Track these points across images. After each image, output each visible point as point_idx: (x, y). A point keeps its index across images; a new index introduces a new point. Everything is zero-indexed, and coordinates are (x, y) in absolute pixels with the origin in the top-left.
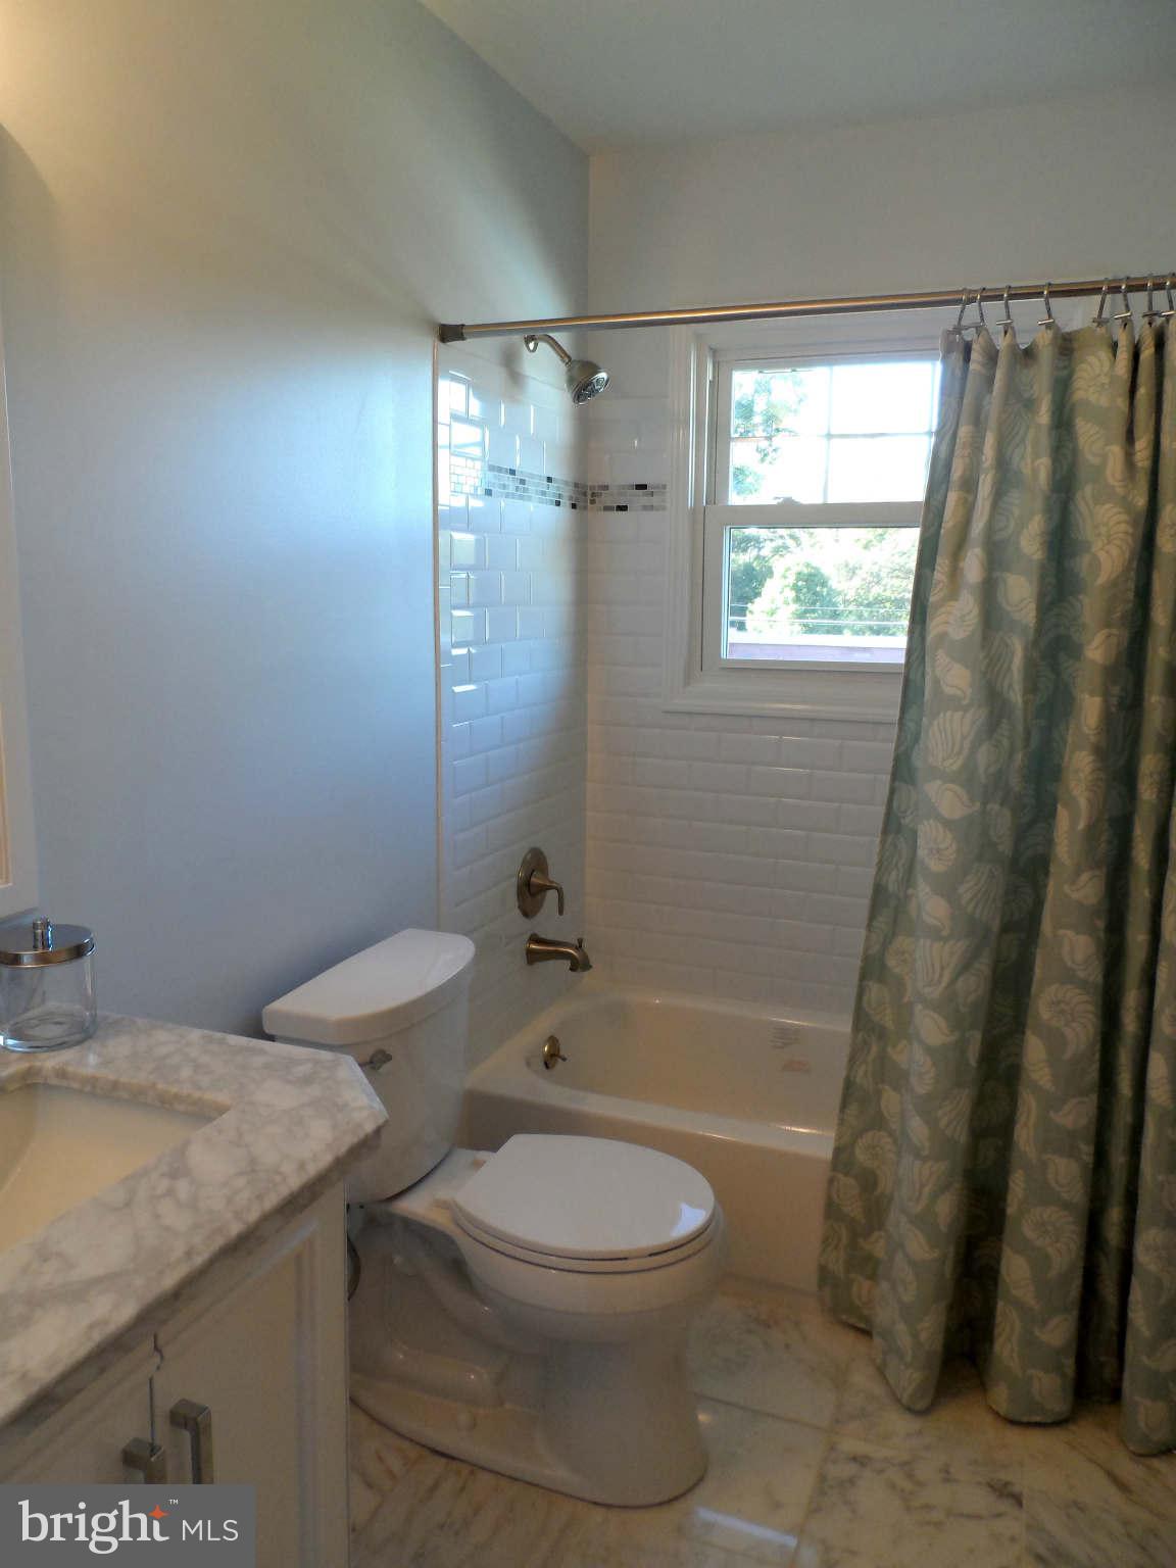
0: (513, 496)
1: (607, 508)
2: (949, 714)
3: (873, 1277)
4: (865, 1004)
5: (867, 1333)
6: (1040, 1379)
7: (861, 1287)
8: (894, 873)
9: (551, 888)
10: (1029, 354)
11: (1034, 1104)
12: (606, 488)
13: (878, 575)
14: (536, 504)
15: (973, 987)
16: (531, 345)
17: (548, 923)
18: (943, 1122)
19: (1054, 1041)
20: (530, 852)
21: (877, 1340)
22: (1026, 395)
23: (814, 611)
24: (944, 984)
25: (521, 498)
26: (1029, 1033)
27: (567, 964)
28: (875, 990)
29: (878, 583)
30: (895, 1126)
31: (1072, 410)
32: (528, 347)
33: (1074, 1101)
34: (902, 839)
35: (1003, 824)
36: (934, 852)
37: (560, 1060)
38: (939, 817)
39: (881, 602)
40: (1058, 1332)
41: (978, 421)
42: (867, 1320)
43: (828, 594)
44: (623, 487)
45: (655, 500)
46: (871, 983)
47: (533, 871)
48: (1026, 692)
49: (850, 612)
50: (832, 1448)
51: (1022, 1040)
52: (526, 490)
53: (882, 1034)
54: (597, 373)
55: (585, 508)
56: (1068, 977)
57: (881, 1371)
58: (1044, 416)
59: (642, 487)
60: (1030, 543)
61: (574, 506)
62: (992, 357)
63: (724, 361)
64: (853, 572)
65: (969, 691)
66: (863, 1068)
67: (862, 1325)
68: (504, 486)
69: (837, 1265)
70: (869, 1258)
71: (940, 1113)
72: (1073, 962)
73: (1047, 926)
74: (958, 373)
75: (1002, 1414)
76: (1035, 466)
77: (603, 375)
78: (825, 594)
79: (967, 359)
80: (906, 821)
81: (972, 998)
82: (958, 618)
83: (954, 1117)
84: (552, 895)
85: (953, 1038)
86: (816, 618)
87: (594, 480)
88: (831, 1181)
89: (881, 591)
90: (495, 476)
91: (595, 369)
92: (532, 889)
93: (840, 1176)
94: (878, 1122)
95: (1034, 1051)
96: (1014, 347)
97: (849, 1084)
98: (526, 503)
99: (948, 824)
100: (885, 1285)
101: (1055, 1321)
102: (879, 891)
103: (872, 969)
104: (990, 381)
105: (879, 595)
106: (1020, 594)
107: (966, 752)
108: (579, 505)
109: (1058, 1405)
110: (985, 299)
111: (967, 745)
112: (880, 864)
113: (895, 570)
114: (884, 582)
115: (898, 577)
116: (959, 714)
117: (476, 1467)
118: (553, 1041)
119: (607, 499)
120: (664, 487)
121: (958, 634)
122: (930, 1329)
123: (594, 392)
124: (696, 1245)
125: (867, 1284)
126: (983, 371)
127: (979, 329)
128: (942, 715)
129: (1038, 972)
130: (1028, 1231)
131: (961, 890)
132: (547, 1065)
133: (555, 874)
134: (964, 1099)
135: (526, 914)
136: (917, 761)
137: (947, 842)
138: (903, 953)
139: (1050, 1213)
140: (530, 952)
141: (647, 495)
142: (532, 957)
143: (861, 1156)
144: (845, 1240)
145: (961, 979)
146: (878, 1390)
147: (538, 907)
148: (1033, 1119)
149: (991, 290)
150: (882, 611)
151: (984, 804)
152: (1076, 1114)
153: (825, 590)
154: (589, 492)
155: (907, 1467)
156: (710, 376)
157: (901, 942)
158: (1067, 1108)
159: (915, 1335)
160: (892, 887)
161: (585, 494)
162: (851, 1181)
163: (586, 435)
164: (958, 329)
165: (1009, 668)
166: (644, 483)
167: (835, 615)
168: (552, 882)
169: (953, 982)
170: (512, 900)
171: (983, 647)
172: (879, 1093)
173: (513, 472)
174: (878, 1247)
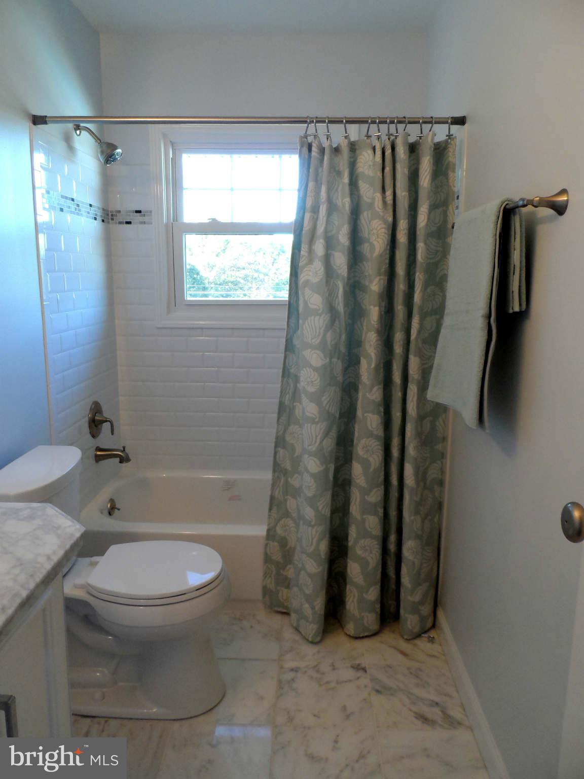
0: (74, 213)
1: (120, 223)
2: (313, 318)
3: (288, 587)
4: (278, 460)
5: (287, 614)
6: (368, 617)
7: (284, 593)
8: (287, 396)
9: (106, 421)
10: (337, 150)
11: (358, 494)
12: (119, 212)
13: (224, 270)
14: (84, 218)
15: (329, 444)
16: (78, 132)
17: (105, 439)
18: (320, 508)
19: (365, 463)
20: (93, 404)
21: (293, 615)
22: (337, 169)
23: (194, 287)
24: (317, 444)
25: (78, 214)
26: (353, 462)
27: (118, 460)
28: (281, 451)
29: (224, 273)
30: (294, 515)
31: (357, 177)
32: (76, 133)
33: (375, 490)
34: (290, 380)
35: (339, 366)
36: (310, 383)
37: (116, 510)
38: (311, 366)
39: (226, 283)
40: (373, 594)
41: (317, 181)
42: (286, 607)
43: (200, 278)
44: (129, 211)
45: (146, 219)
46: (279, 449)
47: (96, 413)
48: (345, 307)
49: (212, 288)
50: (282, 668)
51: (351, 466)
52: (79, 210)
53: (285, 472)
54: (116, 149)
55: (108, 222)
56: (370, 434)
57: (297, 629)
58: (346, 180)
59: (139, 212)
60: (343, 238)
61: (103, 221)
62: (322, 151)
63: (177, 148)
64: (212, 267)
65: (321, 306)
66: (278, 489)
67: (285, 611)
68: (69, 207)
69: (271, 585)
70: (286, 578)
71: (319, 504)
72: (372, 427)
73: (359, 413)
74: (307, 156)
75: (351, 635)
76: (345, 203)
77: (119, 151)
78: (199, 278)
79: (310, 150)
80: (292, 371)
81: (329, 449)
82: (314, 273)
83: (324, 505)
84: (106, 426)
85: (322, 468)
86: (194, 291)
87: (112, 208)
88: (266, 545)
89: (226, 277)
90: (65, 202)
91: (115, 148)
92: (96, 423)
93: (271, 542)
94: (287, 514)
95: (357, 470)
96: (331, 146)
97: (272, 498)
98: (80, 217)
99: (316, 369)
100: (295, 589)
101: (372, 589)
102: (281, 405)
103: (280, 442)
104: (322, 161)
105: (225, 279)
106: (340, 261)
107: (322, 334)
108: (105, 220)
109: (375, 627)
110: (318, 122)
111: (322, 331)
112: (282, 392)
113: (232, 267)
114: (226, 273)
115: (234, 270)
116: (317, 318)
117: (107, 718)
118: (112, 501)
119: (120, 218)
120: (151, 212)
121: (315, 280)
122: (320, 604)
123: (115, 159)
124: (218, 581)
125: (285, 591)
126: (318, 156)
127: (315, 137)
128: (309, 318)
129: (356, 434)
130: (359, 552)
131: (323, 399)
132: (110, 514)
133: (107, 414)
134: (328, 496)
135: (93, 436)
136: (296, 342)
137: (315, 378)
138: (293, 433)
139: (367, 542)
140: (96, 456)
141: (141, 216)
142: (98, 459)
143: (279, 530)
144: (274, 573)
145: (325, 441)
146: (297, 637)
147: (99, 432)
148: (358, 500)
149: (320, 118)
150: (227, 287)
151: (331, 358)
152: (376, 496)
153: (199, 276)
154: (110, 214)
155: (316, 668)
156: (171, 156)
157: (293, 428)
158: (372, 493)
159: (313, 608)
160: (287, 402)
161: (108, 215)
162: (276, 544)
163: (107, 184)
164: (306, 136)
165: (337, 296)
166: (140, 210)
167: (205, 289)
168: (107, 418)
169: (321, 442)
170: (86, 429)
171: (326, 285)
172: (286, 501)
173: (73, 200)
174: (290, 572)
